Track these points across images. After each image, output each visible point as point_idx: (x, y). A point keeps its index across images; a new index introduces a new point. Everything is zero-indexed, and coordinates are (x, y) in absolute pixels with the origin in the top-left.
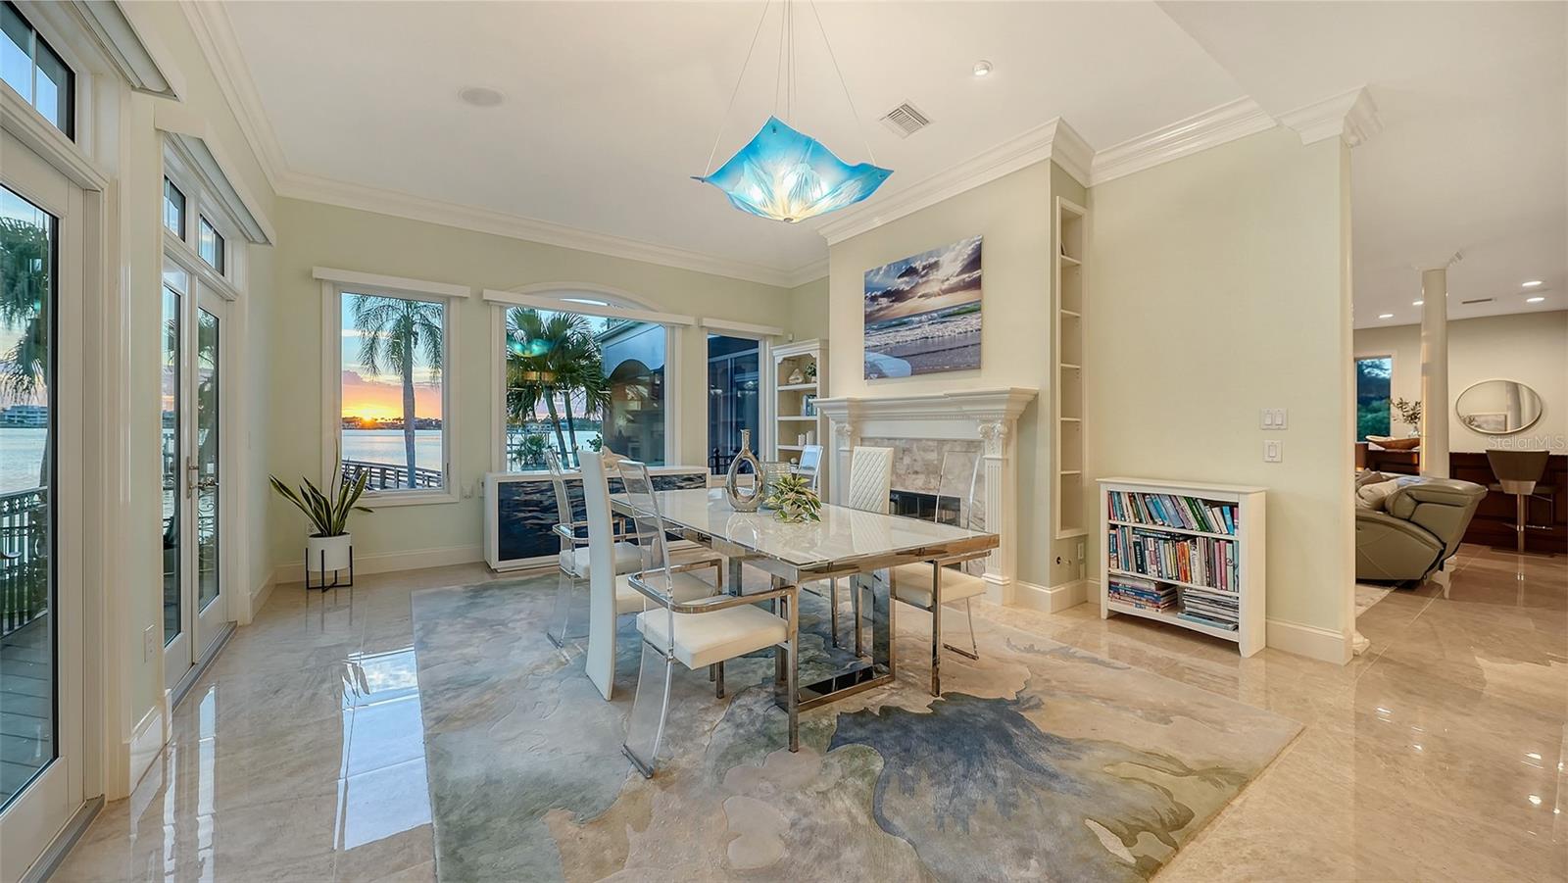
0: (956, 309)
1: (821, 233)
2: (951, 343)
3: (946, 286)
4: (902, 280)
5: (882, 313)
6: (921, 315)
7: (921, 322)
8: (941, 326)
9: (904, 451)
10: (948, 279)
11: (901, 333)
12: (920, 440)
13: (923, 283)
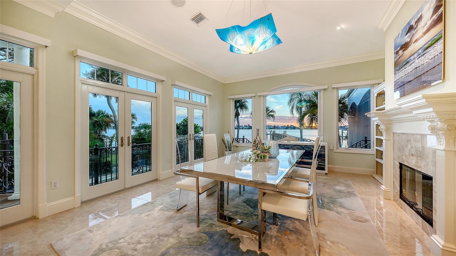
0: (430, 43)
1: (379, 27)
2: (427, 67)
3: (425, 29)
4: (407, 36)
5: (400, 59)
6: (413, 54)
7: (414, 58)
8: (423, 57)
9: (408, 141)
10: (426, 24)
11: (407, 69)
12: (414, 134)
13: (416, 33)
